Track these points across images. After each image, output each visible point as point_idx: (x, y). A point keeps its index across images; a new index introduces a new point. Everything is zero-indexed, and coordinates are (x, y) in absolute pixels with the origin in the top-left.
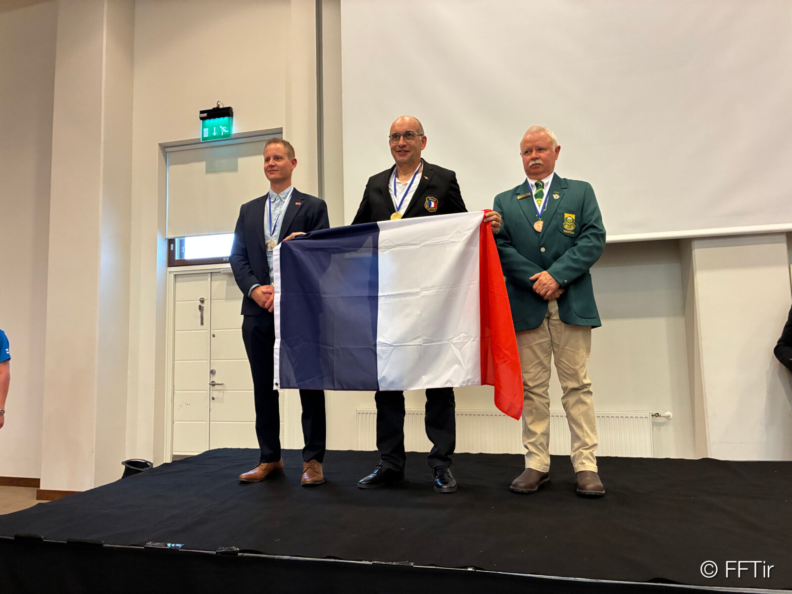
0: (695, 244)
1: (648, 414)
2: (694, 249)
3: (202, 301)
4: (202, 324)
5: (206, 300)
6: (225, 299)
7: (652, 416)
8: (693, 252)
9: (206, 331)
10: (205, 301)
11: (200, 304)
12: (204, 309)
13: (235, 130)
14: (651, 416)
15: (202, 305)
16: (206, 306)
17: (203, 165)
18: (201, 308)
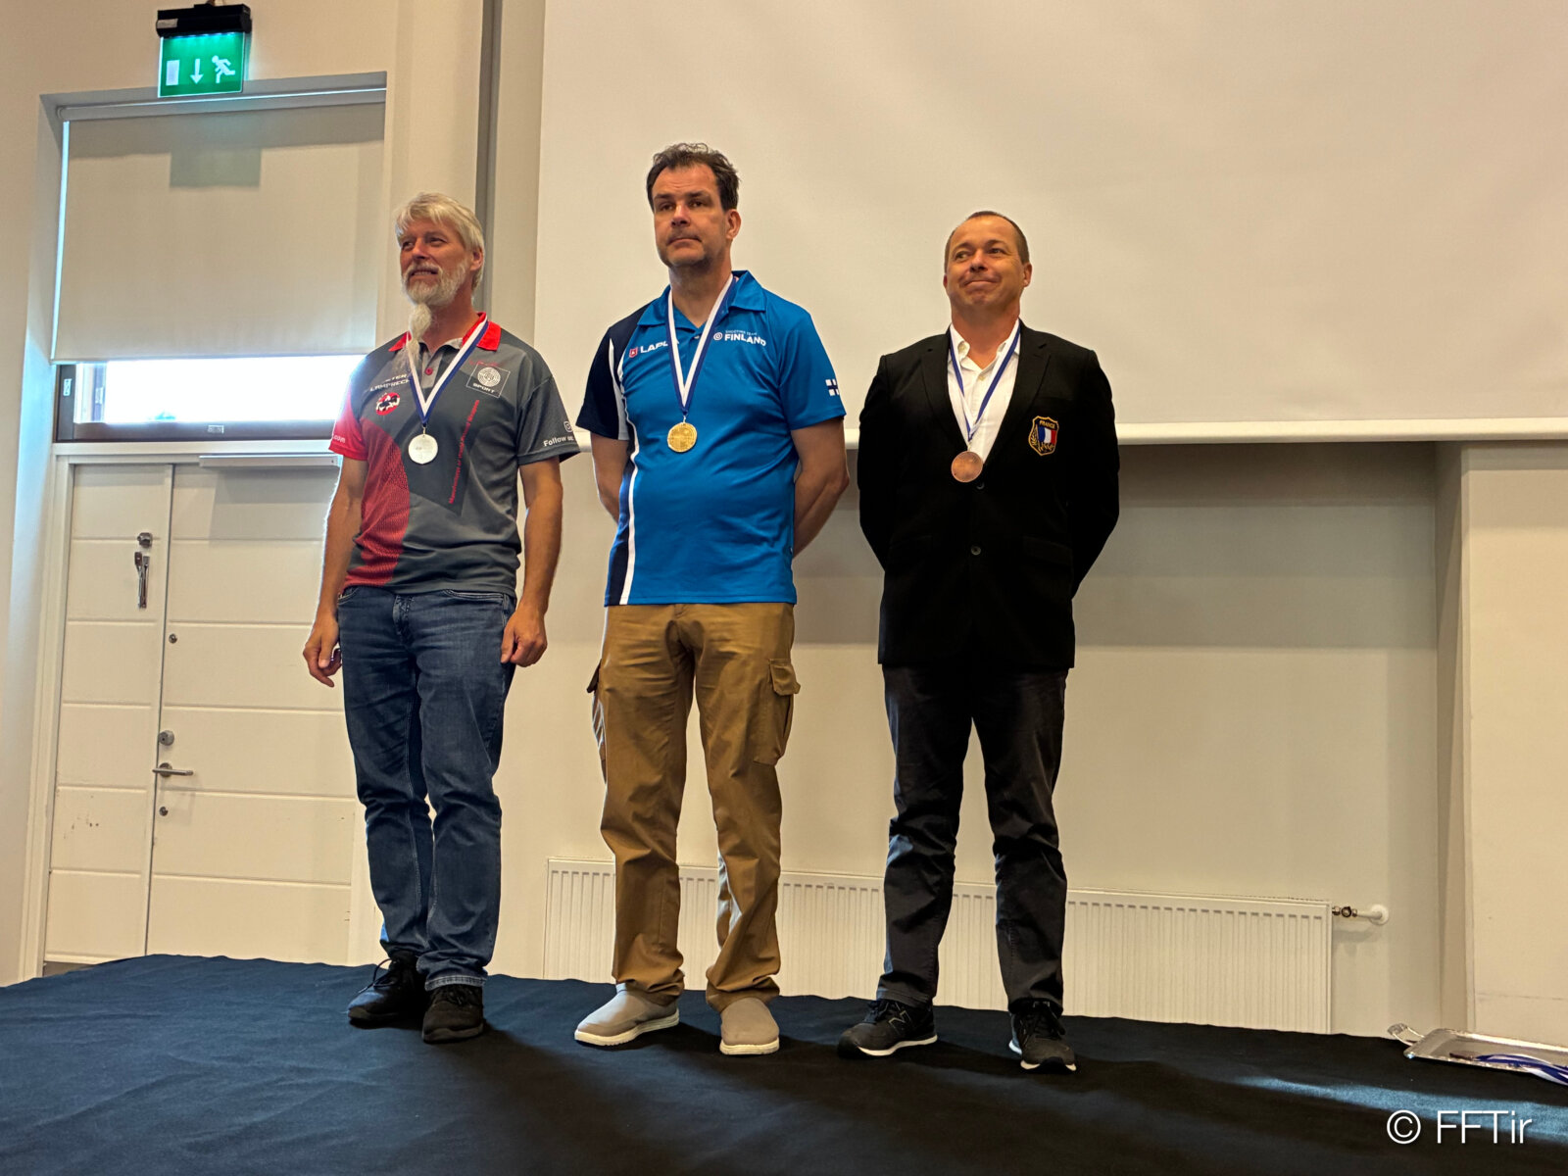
0: (1470, 457)
1: (1323, 909)
2: (1467, 470)
3: (146, 541)
4: (143, 604)
5: (158, 539)
6: (210, 539)
7: (1334, 913)
8: (1463, 479)
9: (151, 624)
10: (154, 542)
11: (138, 548)
12: (152, 563)
13: (253, 71)
14: (1330, 914)
15: (146, 553)
16: (156, 555)
17: (164, 162)
18: (140, 560)
